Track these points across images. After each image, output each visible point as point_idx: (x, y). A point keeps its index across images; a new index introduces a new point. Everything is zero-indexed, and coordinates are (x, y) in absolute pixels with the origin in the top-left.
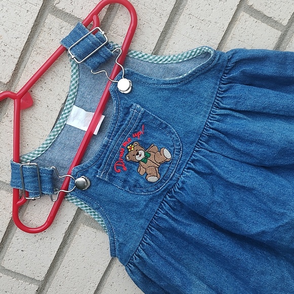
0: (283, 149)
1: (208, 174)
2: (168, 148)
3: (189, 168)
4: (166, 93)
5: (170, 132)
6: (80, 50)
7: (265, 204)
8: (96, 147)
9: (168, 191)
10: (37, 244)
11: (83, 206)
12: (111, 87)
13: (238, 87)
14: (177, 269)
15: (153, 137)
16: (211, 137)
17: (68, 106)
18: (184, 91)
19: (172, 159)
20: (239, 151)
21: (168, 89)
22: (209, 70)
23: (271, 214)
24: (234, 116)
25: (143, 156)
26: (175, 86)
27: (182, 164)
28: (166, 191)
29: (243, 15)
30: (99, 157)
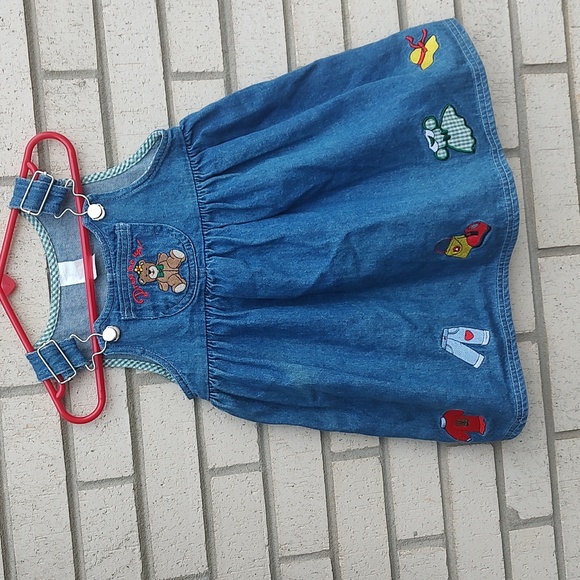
0: (284, 181)
1: (234, 250)
2: (176, 248)
3: (209, 256)
4: (141, 196)
5: (168, 231)
6: (32, 202)
7: (304, 245)
8: (105, 292)
9: (204, 292)
10: (104, 435)
11: (129, 364)
12: (84, 221)
13: (210, 152)
14: (262, 367)
15: (154, 246)
16: (212, 213)
17: (53, 267)
18: (158, 184)
19: (187, 256)
20: (247, 210)
21: (141, 191)
22: (170, 151)
23: (316, 253)
24: (222, 180)
25: (156, 271)
26: (146, 184)
27: (200, 255)
28: (202, 294)
29: (175, 85)
30: (113, 299)
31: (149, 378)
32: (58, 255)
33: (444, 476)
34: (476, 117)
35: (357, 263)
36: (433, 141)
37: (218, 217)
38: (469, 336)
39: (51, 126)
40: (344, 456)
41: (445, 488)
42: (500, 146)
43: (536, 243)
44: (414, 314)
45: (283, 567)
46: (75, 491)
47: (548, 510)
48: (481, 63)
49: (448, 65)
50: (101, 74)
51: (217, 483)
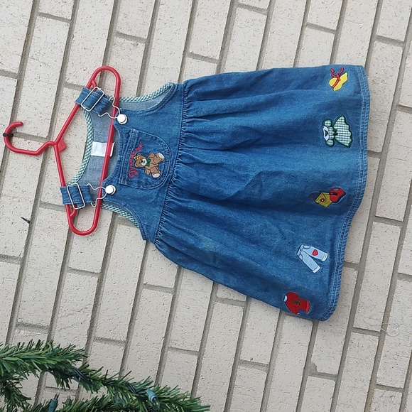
0: (233, 132)
1: (193, 163)
2: (160, 152)
3: (178, 162)
4: (150, 117)
5: (159, 142)
6: (88, 103)
7: (233, 172)
8: (114, 166)
9: (169, 182)
10: (90, 246)
11: (116, 210)
12: (114, 122)
13: (196, 103)
14: (190, 234)
15: (149, 148)
16: (187, 138)
17: (90, 143)
18: (161, 113)
19: (165, 159)
20: (207, 142)
21: (151, 115)
22: (173, 96)
23: (239, 178)
24: (198, 121)
25: (146, 162)
26: (154, 111)
27: (173, 160)
28: (168, 182)
29: (188, 60)
30: (117, 170)
31: (125, 222)
32: (94, 137)
33: (279, 331)
34: (357, 127)
35: (261, 191)
36: (327, 133)
37: (189, 142)
38: (315, 253)
39: (112, 64)
40: (223, 301)
41: (277, 338)
42: (366, 148)
43: (375, 212)
44: (287, 231)
45: (169, 353)
46: (65, 271)
47: (335, 372)
48: (369, 96)
49: (349, 92)
50: (148, 42)
51: (145, 293)
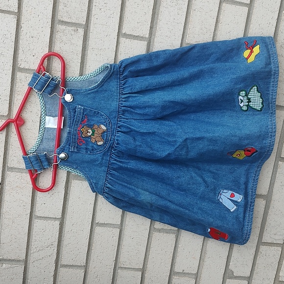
0: (162, 106)
1: (129, 132)
3: (118, 132)
4: (92, 95)
5: (101, 115)
6: (39, 87)
7: (164, 138)
8: (65, 135)
9: (111, 147)
10: (51, 198)
11: (69, 169)
12: (62, 101)
13: (130, 80)
15: (93, 120)
16: (124, 111)
17: (43, 118)
18: (101, 91)
19: (107, 129)
20: (141, 114)
21: (93, 93)
22: (111, 76)
23: (169, 143)
24: (133, 96)
26: (96, 90)
27: (114, 130)
28: (110, 148)
29: (122, 40)
30: (68, 140)
31: (77, 178)
32: (47, 112)
33: (204, 249)
34: (267, 94)
35: (187, 152)
36: (242, 101)
37: (126, 114)
38: (232, 195)
39: (57, 49)
40: (159, 231)
41: (203, 254)
43: (280, 154)
44: (209, 180)
45: (120, 272)
46: (33, 219)
47: (248, 274)
48: (278, 67)
49: (261, 64)
50: (87, 27)
51: (98, 230)
